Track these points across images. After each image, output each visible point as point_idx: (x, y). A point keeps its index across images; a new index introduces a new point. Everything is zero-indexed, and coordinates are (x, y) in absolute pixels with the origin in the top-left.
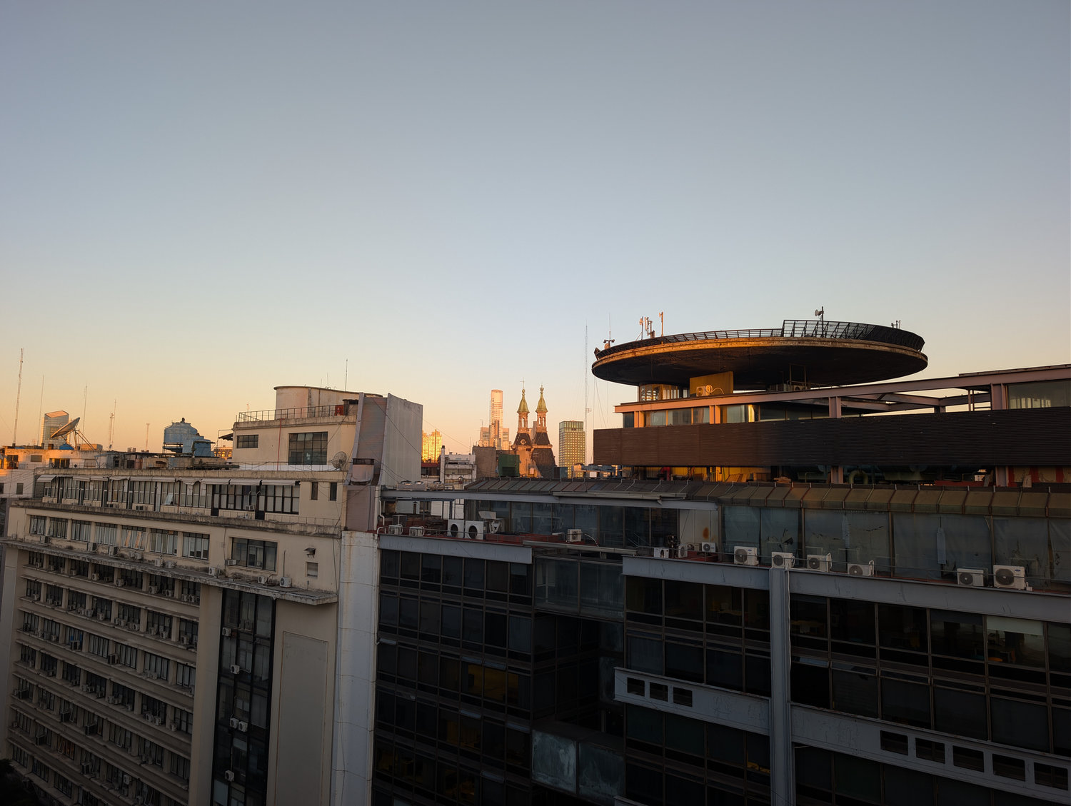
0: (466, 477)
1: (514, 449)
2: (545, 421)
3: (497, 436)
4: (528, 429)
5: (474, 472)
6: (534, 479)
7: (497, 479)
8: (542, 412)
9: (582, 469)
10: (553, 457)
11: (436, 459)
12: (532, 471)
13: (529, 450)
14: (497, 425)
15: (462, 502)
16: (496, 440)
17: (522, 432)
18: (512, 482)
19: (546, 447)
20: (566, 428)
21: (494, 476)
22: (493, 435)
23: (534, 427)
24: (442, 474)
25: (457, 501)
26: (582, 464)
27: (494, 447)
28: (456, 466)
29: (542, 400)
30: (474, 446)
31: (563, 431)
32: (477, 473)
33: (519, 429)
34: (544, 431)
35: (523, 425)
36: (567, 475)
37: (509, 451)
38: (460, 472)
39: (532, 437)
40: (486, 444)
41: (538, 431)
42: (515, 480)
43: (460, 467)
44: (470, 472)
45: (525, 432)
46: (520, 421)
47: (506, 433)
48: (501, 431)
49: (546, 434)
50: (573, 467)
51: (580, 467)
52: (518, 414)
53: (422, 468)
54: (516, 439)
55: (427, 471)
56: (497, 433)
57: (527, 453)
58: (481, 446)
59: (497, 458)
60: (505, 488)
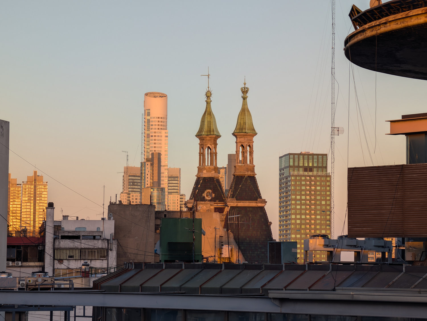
0: (97, 264)
1: (190, 209)
2: (251, 153)
3: (157, 184)
4: (217, 170)
5: (113, 255)
6: (229, 265)
7: (157, 266)
8: (246, 135)
9: (326, 246)
10: (267, 224)
11: (37, 229)
12: (226, 252)
13: (219, 210)
14: (156, 161)
15: (89, 311)
16: (155, 193)
17: (205, 174)
18: (186, 273)
19: (253, 204)
20: (294, 167)
21: (151, 259)
22: (148, 182)
23: (229, 164)
24: (48, 259)
25: (79, 311)
26: (324, 236)
27: (151, 205)
28: (76, 244)
29: (244, 111)
30: (111, 204)
31: (286, 172)
32: (119, 256)
33: (200, 170)
34: (249, 173)
35: (207, 163)
36: (296, 258)
37: (181, 212)
38: (84, 254)
39: (225, 184)
40: (136, 199)
41: (238, 173)
42: (194, 267)
43: (85, 244)
44: (103, 254)
45: (212, 174)
46: (202, 154)
47: (174, 178)
48: (165, 174)
49: (253, 179)
50: (306, 243)
51: (320, 241)
52: (198, 141)
53: (8, 247)
54: (195, 189)
55: (19, 253)
56: (156, 179)
57: (217, 216)
58: (125, 202)
59: (157, 227)
60: (174, 284)
